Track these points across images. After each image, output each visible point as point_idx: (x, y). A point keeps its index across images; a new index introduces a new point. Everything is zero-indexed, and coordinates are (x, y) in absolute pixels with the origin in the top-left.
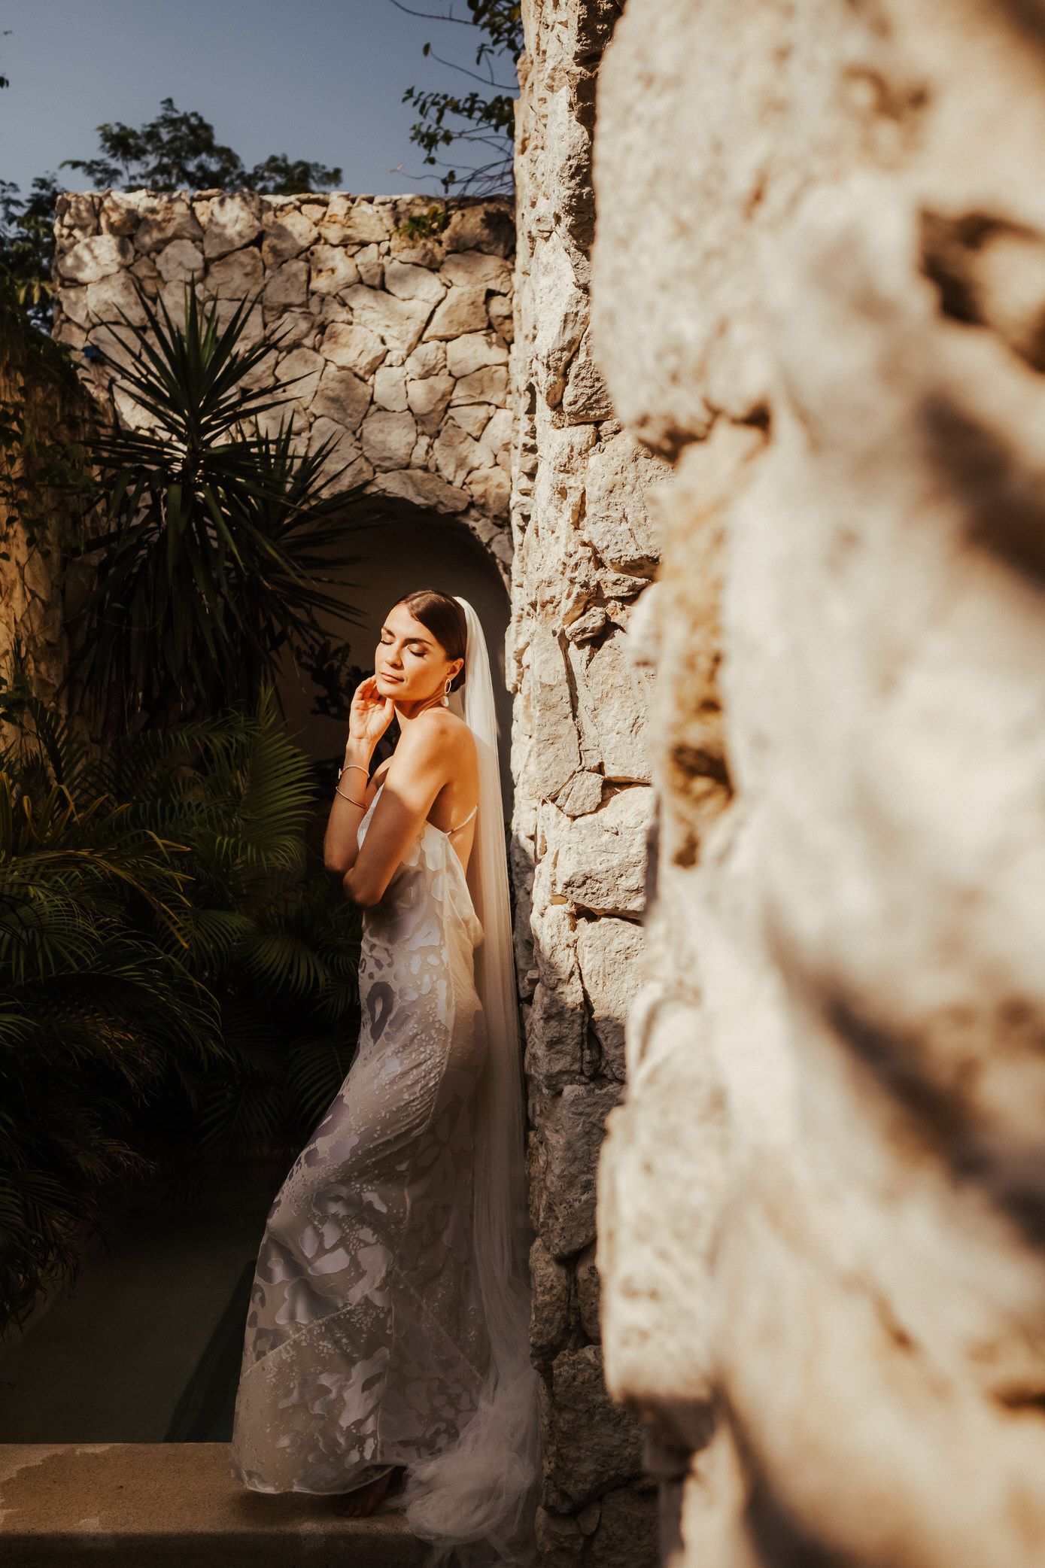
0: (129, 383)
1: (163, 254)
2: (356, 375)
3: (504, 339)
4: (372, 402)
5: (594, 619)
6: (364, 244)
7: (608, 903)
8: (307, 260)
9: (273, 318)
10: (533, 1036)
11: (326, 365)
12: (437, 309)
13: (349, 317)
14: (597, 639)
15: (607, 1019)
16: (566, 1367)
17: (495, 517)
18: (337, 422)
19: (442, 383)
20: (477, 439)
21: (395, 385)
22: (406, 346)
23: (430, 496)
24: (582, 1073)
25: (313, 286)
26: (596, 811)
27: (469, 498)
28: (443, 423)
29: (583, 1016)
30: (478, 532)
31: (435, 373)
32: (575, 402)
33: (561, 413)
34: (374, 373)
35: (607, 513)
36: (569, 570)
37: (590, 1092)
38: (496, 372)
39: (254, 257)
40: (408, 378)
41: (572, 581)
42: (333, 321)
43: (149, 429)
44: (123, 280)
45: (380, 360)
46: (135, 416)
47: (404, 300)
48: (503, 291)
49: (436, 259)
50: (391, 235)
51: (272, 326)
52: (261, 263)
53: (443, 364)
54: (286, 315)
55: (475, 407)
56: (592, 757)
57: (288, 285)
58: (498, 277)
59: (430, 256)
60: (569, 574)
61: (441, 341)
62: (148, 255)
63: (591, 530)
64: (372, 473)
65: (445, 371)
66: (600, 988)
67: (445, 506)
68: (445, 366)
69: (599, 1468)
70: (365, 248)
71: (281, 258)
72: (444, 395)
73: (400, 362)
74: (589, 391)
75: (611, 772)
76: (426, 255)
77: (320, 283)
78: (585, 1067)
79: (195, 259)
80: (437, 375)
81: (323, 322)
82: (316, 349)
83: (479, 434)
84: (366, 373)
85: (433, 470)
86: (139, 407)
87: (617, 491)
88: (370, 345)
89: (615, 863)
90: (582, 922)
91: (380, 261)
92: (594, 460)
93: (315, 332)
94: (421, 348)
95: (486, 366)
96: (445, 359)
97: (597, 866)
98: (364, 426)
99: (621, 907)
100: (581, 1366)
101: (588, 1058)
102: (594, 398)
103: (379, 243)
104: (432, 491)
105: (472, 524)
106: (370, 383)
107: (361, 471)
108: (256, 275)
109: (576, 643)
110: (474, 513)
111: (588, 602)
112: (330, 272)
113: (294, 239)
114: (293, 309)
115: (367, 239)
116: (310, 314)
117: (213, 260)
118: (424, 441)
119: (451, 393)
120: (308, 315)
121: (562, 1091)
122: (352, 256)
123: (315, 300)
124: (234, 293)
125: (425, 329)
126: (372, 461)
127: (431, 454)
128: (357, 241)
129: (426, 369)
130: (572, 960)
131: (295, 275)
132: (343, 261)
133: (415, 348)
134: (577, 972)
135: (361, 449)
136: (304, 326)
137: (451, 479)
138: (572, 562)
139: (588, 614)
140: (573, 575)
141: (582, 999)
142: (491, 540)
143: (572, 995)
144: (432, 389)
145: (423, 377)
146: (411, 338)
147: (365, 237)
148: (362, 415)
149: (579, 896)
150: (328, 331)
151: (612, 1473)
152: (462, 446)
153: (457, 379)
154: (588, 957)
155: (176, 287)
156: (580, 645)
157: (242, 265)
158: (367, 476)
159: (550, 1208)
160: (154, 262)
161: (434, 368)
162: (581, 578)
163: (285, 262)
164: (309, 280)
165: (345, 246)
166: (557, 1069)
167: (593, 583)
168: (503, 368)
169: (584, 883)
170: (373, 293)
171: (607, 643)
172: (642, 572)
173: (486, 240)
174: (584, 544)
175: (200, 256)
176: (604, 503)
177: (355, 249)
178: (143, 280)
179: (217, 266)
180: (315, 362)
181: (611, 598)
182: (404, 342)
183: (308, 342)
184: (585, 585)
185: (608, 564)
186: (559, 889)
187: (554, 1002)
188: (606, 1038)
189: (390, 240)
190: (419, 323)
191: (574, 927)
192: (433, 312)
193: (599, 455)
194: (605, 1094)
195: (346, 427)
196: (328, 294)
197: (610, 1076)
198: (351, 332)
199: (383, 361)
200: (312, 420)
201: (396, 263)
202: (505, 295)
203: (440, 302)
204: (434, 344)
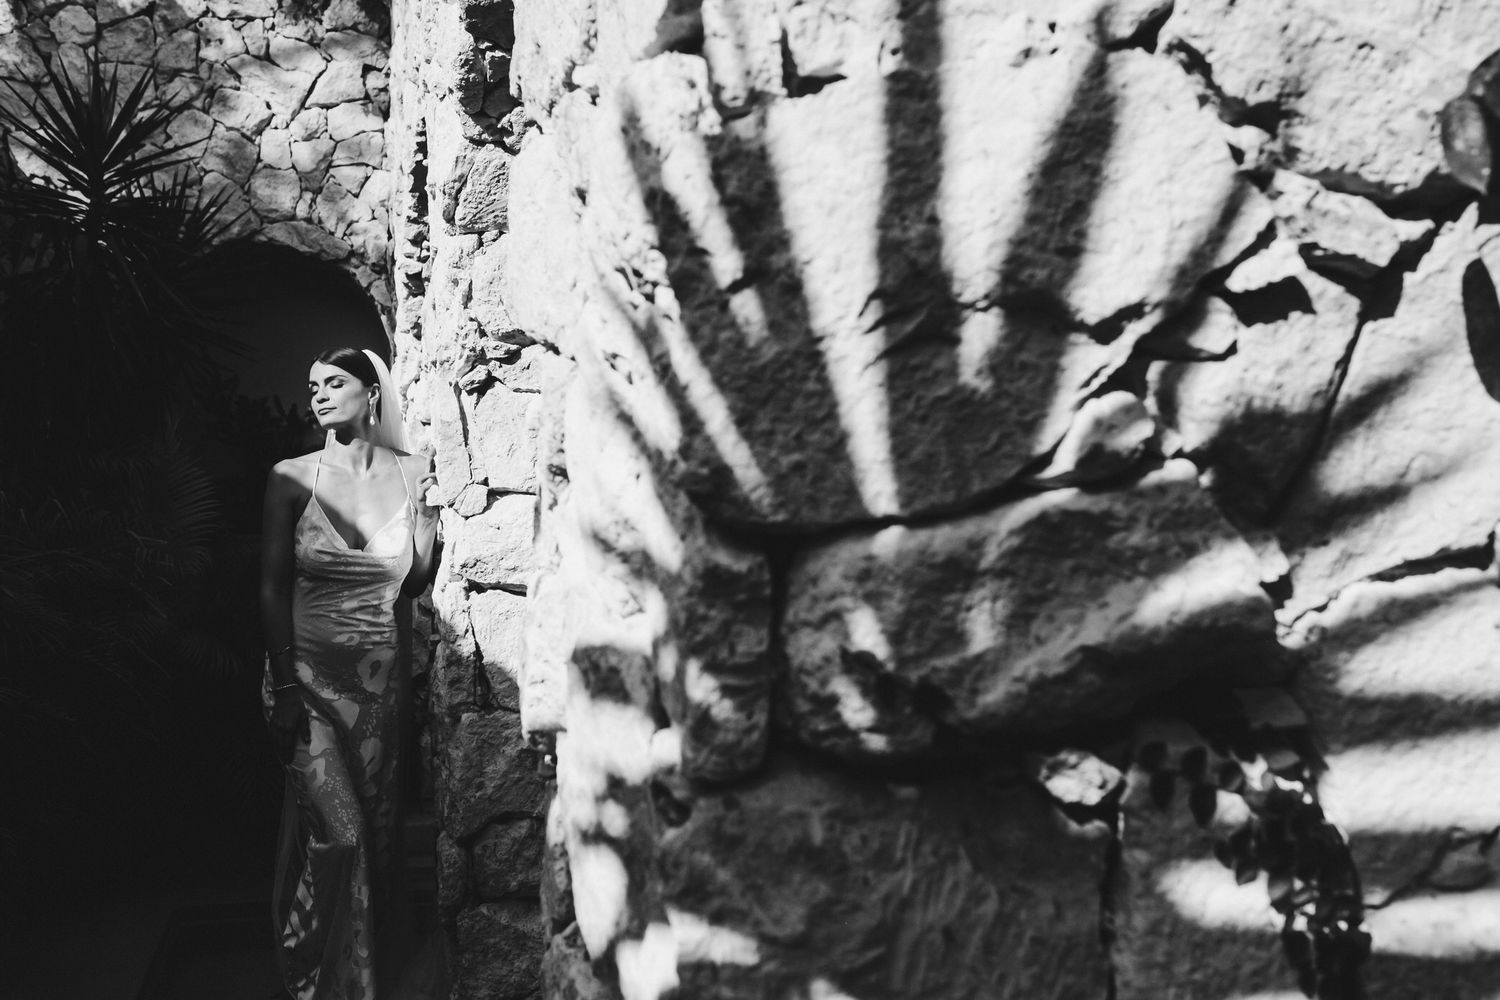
0: (23, 134)
1: (57, 17)
2: (243, 135)
3: (380, 108)
4: (259, 160)
5: (480, 374)
6: (249, 19)
7: (492, 579)
8: (196, 30)
9: (164, 81)
10: (437, 681)
11: (215, 125)
12: (319, 80)
13: (238, 84)
14: (482, 388)
15: (492, 664)
16: (467, 920)
17: (374, 264)
18: (226, 177)
19: (324, 145)
20: (356, 196)
21: (279, 146)
22: (291, 111)
23: (314, 245)
24: (475, 703)
25: (203, 53)
26: (483, 512)
27: (349, 248)
28: (325, 181)
29: (475, 662)
30: (358, 277)
31: (317, 135)
32: (464, 219)
33: (453, 225)
34: (260, 134)
35: (489, 298)
36: (460, 338)
37: (481, 717)
38: (373, 137)
39: (145, 25)
40: (292, 140)
41: (463, 347)
42: (221, 86)
43: (44, 178)
44: (16, 40)
45: (266, 123)
46: (30, 165)
47: (288, 70)
48: (379, 66)
49: (316, 36)
50: (275, 13)
51: (162, 88)
52: (152, 32)
53: (324, 128)
54: (177, 80)
55: (354, 167)
56: (479, 474)
57: (179, 52)
58: (373, 54)
59: (311, 32)
60: (461, 341)
61: (322, 108)
62: (41, 17)
63: (475, 309)
64: (259, 223)
65: (327, 135)
66: (487, 640)
67: (328, 254)
68: (326, 131)
69: (493, 993)
70: (251, 23)
71: (171, 28)
72: (325, 156)
73: (285, 125)
74: (475, 211)
75: (493, 484)
76: (308, 31)
77: (210, 53)
78: (477, 699)
79: (90, 25)
80: (319, 138)
81: (212, 87)
82: (206, 111)
83: (357, 191)
84: (253, 133)
85: (316, 221)
86: (34, 157)
87: (495, 283)
88: (257, 109)
89: (498, 550)
90: (473, 594)
91: (266, 35)
92: (479, 258)
93: (204, 95)
94: (304, 113)
95: (364, 132)
96: (327, 124)
97: (483, 552)
98: (252, 181)
99: (502, 581)
100: (478, 919)
101: (479, 692)
102: (478, 216)
103: (263, 19)
104: (315, 241)
105: (353, 270)
106: (256, 143)
107: (249, 221)
108: (148, 42)
109: (467, 391)
110: (354, 261)
111: (475, 362)
112: (218, 43)
113: (184, 11)
114: (184, 74)
115: (253, 15)
116: (200, 79)
117: (105, 26)
118: (308, 196)
119: (332, 154)
120: (197, 80)
121: (460, 717)
122: (239, 29)
123: (204, 66)
124: (126, 56)
125: (307, 97)
126: (260, 212)
127: (314, 207)
128: (243, 16)
129: (309, 132)
130: (467, 621)
131: (185, 44)
132: (230, 33)
133: (299, 112)
134: (471, 630)
135: (249, 201)
136: (194, 89)
137: (333, 230)
138: (463, 332)
139: (475, 370)
140: (464, 342)
141: (475, 649)
142: (370, 284)
143: (466, 648)
144: (315, 149)
145: (306, 139)
146: (295, 105)
147: (251, 12)
148: (249, 172)
149: (471, 574)
150: (217, 95)
151: (501, 995)
152: (342, 201)
153: (338, 142)
154: (478, 619)
155: (70, 48)
156: (470, 393)
157: (134, 31)
158: (255, 225)
159: (452, 806)
160: (48, 24)
161: (316, 132)
162: (470, 345)
163: (176, 31)
164: (198, 49)
165: (232, 20)
166: (457, 701)
167: (478, 348)
168: (380, 134)
169: (475, 564)
170: (258, 62)
171: (489, 391)
172: (514, 340)
173: (363, 21)
174: (471, 320)
175: (94, 22)
176: (486, 291)
177: (242, 22)
178: (37, 41)
179: (109, 31)
180: (205, 122)
181: (492, 359)
182: (288, 107)
183: (198, 104)
184: (473, 350)
185: (489, 334)
186: (457, 569)
187: (454, 652)
188: (493, 677)
189: (274, 17)
190: (301, 91)
191: (468, 598)
192: (314, 83)
193: (482, 256)
194: (493, 719)
195: (235, 181)
196: (217, 61)
197: (496, 706)
198: (239, 97)
199: (268, 124)
200: (202, 174)
201: (280, 37)
202: (380, 70)
203: (321, 74)
204: (316, 110)
